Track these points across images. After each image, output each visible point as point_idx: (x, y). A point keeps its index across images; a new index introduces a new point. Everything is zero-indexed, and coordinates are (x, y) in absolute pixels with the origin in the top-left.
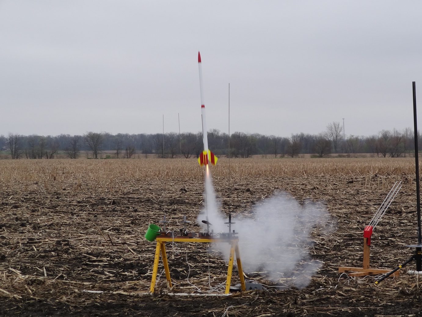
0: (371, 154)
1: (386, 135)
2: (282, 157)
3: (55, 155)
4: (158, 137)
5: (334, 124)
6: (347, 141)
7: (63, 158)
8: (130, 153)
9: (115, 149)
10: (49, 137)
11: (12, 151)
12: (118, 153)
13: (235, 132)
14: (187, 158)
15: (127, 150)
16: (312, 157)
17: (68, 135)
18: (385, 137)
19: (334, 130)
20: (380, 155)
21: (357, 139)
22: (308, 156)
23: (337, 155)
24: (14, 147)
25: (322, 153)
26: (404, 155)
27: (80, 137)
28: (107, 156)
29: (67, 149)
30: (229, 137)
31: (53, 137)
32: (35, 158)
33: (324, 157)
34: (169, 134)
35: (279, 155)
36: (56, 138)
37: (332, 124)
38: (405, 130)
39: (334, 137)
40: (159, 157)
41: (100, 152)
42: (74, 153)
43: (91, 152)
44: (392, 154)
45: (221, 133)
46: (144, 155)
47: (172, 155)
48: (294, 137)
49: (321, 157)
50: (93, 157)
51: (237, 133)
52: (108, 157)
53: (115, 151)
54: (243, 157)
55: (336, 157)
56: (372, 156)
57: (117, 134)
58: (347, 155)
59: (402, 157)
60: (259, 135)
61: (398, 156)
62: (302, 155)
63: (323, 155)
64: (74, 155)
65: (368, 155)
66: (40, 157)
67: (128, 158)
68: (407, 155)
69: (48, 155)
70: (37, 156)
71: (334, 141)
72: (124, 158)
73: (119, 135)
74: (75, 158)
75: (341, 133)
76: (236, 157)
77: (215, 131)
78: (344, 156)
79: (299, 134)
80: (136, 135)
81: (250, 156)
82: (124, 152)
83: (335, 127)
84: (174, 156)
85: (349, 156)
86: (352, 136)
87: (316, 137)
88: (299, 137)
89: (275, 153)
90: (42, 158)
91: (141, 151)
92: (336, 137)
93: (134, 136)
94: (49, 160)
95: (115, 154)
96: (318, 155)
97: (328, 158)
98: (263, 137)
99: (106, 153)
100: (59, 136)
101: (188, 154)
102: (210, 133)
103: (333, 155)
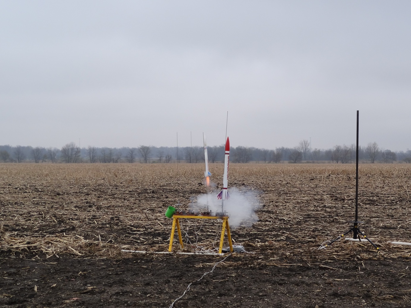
0: (329, 161)
1: (339, 148)
2: (270, 162)
3: (118, 160)
5: (304, 141)
7: (124, 162)
8: (168, 160)
9: (158, 157)
11: (91, 158)
12: (160, 160)
15: (166, 157)
16: (289, 163)
18: (338, 150)
19: (304, 145)
20: (335, 162)
21: (319, 151)
22: (286, 162)
23: (306, 161)
24: (92, 155)
25: (296, 160)
29: (127, 157)
32: (106, 163)
33: (297, 163)
35: (267, 162)
40: (188, 162)
41: (148, 159)
42: (131, 159)
43: (142, 159)
44: (342, 161)
47: (196, 161)
48: (277, 150)
49: (295, 162)
50: (144, 162)
51: (240, 146)
52: (154, 162)
53: (159, 158)
54: (243, 162)
55: (305, 163)
56: (329, 163)
59: (349, 163)
61: (346, 163)
62: (283, 161)
63: (296, 161)
64: (131, 161)
65: (327, 161)
66: (109, 162)
67: (167, 163)
68: (352, 162)
69: (114, 161)
70: (107, 161)
71: (304, 152)
72: (165, 162)
74: (132, 163)
75: (308, 147)
76: (239, 162)
78: (310, 163)
81: (248, 162)
82: (164, 159)
83: (305, 143)
84: (198, 162)
85: (313, 162)
86: (316, 149)
89: (265, 160)
90: (111, 162)
92: (305, 150)
94: (115, 164)
95: (159, 160)
96: (293, 161)
97: (300, 163)
99: (152, 159)
103: (303, 161)
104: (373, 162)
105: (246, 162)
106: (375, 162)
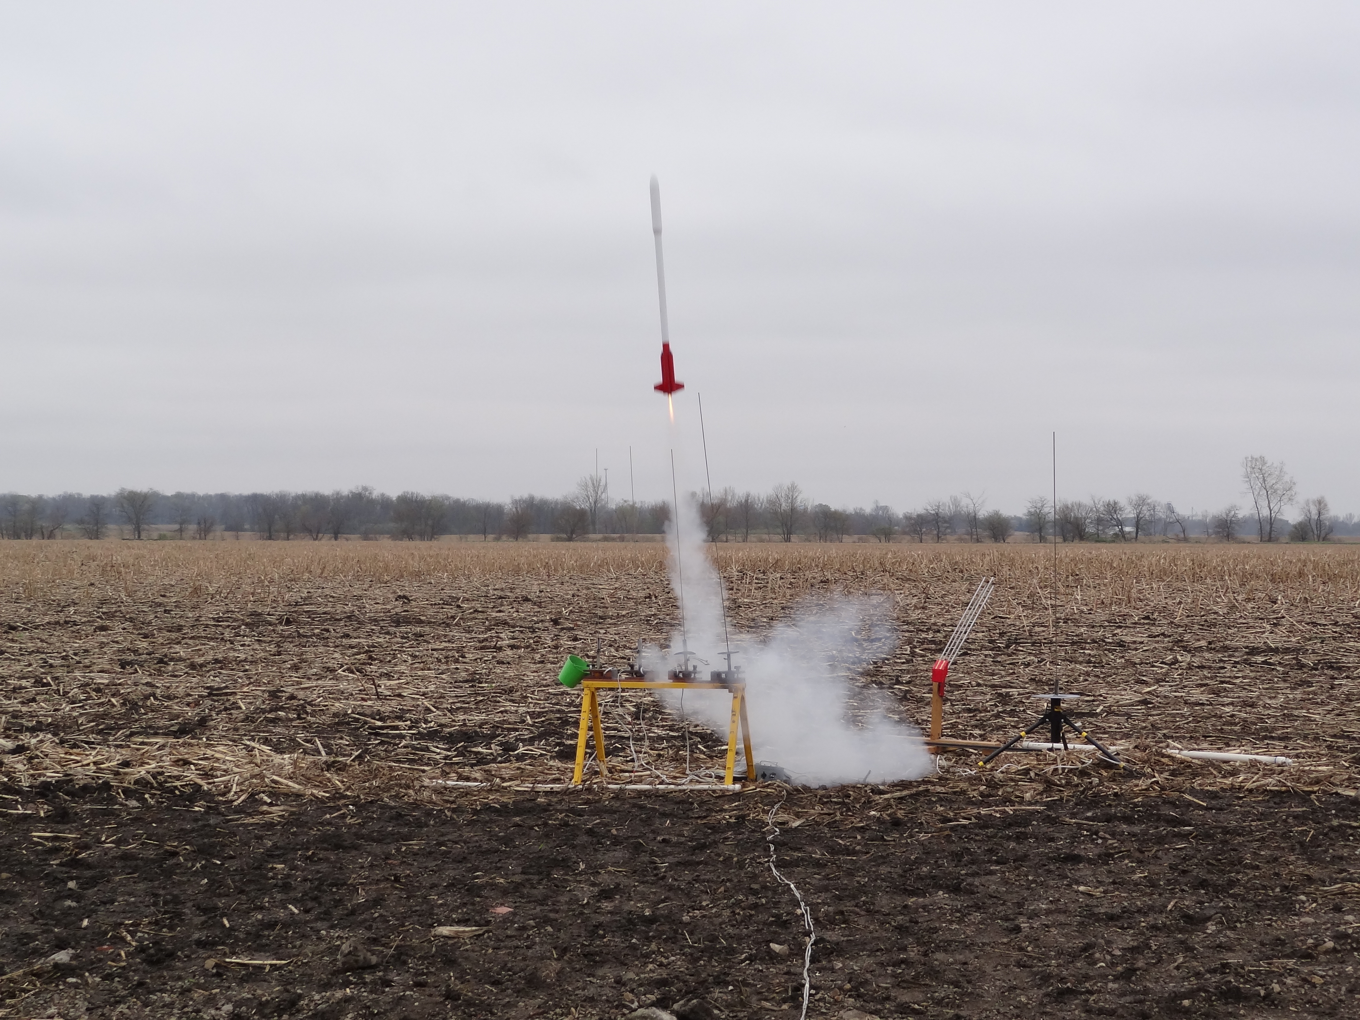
2: (498, 539)
3: (57, 532)
4: (255, 499)
5: (591, 478)
6: (616, 511)
7: (74, 538)
8: (205, 530)
9: (176, 522)
10: (40, 498)
12: (181, 530)
13: (404, 492)
14: (315, 540)
15: (199, 524)
16: (552, 540)
17: (79, 494)
19: (591, 489)
21: (633, 507)
22: (545, 537)
23: (600, 536)
25: (572, 532)
26: (725, 539)
27: (103, 498)
28: (160, 535)
29: (81, 522)
30: (392, 501)
31: (49, 498)
32: (19, 538)
33: (576, 541)
34: (277, 495)
35: (491, 537)
36: (54, 499)
37: (588, 479)
38: (722, 491)
39: (591, 504)
40: (261, 538)
41: (146, 527)
42: (95, 528)
43: (128, 528)
45: (376, 494)
46: (234, 533)
47: (286, 534)
48: (515, 502)
49: (570, 539)
50: (132, 537)
51: (408, 493)
52: (162, 537)
53: (177, 527)
54: (422, 539)
55: (599, 540)
57: (174, 493)
58: (619, 537)
59: (722, 541)
60: (448, 498)
62: (535, 535)
63: (574, 536)
64: (95, 534)
66: (29, 536)
67: (200, 539)
68: (730, 537)
69: (45, 533)
70: (23, 534)
71: (591, 510)
72: (194, 538)
73: (179, 496)
74: (97, 538)
75: (603, 496)
76: (410, 538)
77: (365, 489)
78: (613, 540)
79: (525, 495)
80: (210, 496)
81: (435, 537)
82: (193, 527)
83: (593, 484)
84: (291, 537)
85: (622, 539)
86: (625, 501)
87: (556, 503)
88: (524, 502)
89: (484, 532)
90: (34, 538)
91: (223, 527)
92: (595, 503)
93: (207, 498)
94: (46, 542)
95: (177, 531)
96: (565, 536)
97: (585, 541)
98: (457, 502)
99: (157, 529)
100: (59, 496)
101: (318, 533)
102: (357, 494)
103: (592, 536)
104: (788, 540)
105: (431, 538)
106: (794, 538)
